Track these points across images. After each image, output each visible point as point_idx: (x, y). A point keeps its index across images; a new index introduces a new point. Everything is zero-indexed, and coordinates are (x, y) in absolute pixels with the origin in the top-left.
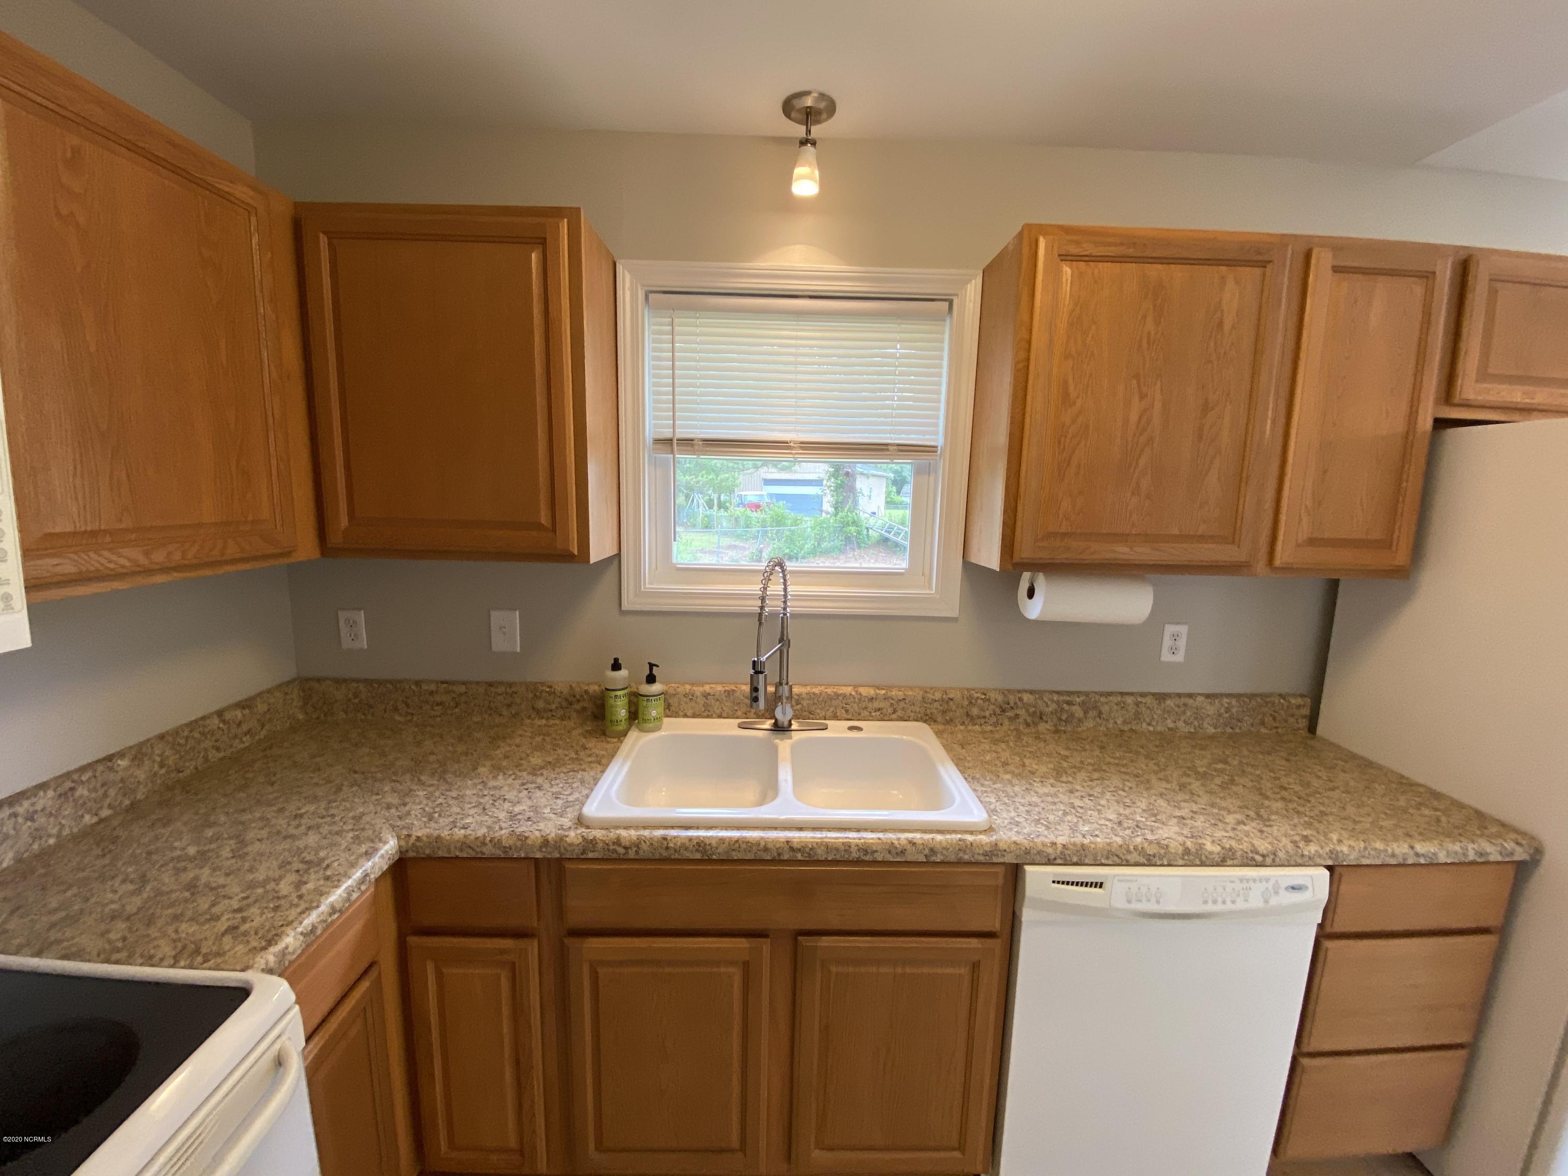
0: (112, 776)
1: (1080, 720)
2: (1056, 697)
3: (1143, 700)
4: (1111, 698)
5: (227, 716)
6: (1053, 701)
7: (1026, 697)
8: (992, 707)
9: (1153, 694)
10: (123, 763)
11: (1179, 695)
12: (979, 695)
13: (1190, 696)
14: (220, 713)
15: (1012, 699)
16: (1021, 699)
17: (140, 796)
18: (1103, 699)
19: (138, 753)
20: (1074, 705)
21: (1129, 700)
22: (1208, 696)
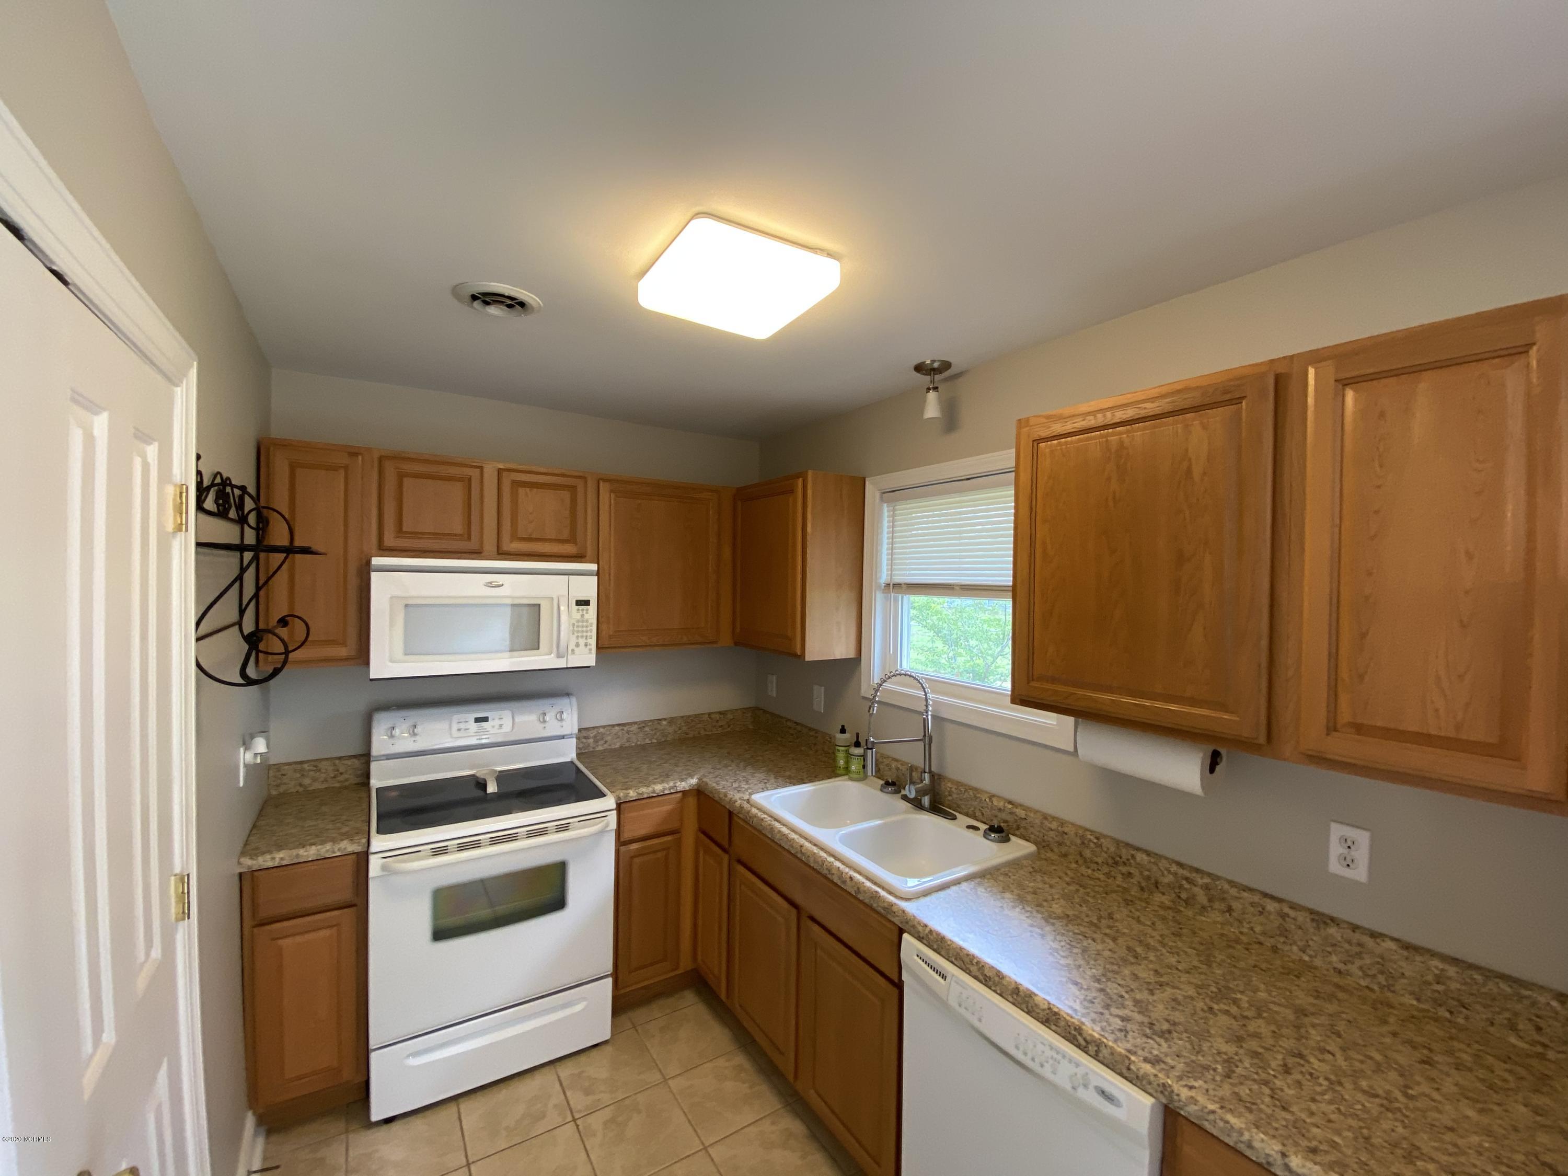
0: (659, 727)
1: (1204, 908)
2: (1174, 868)
3: (1292, 913)
4: (1245, 894)
5: (713, 716)
6: (1169, 872)
7: (1140, 857)
8: (1105, 855)
9: (1312, 912)
10: (664, 723)
11: (1355, 928)
12: (1092, 838)
13: (1374, 935)
14: (709, 714)
15: (1125, 853)
16: (1133, 856)
17: (668, 739)
18: (1233, 892)
19: (671, 721)
20: (1195, 886)
21: (1271, 906)
22: (1407, 946)
